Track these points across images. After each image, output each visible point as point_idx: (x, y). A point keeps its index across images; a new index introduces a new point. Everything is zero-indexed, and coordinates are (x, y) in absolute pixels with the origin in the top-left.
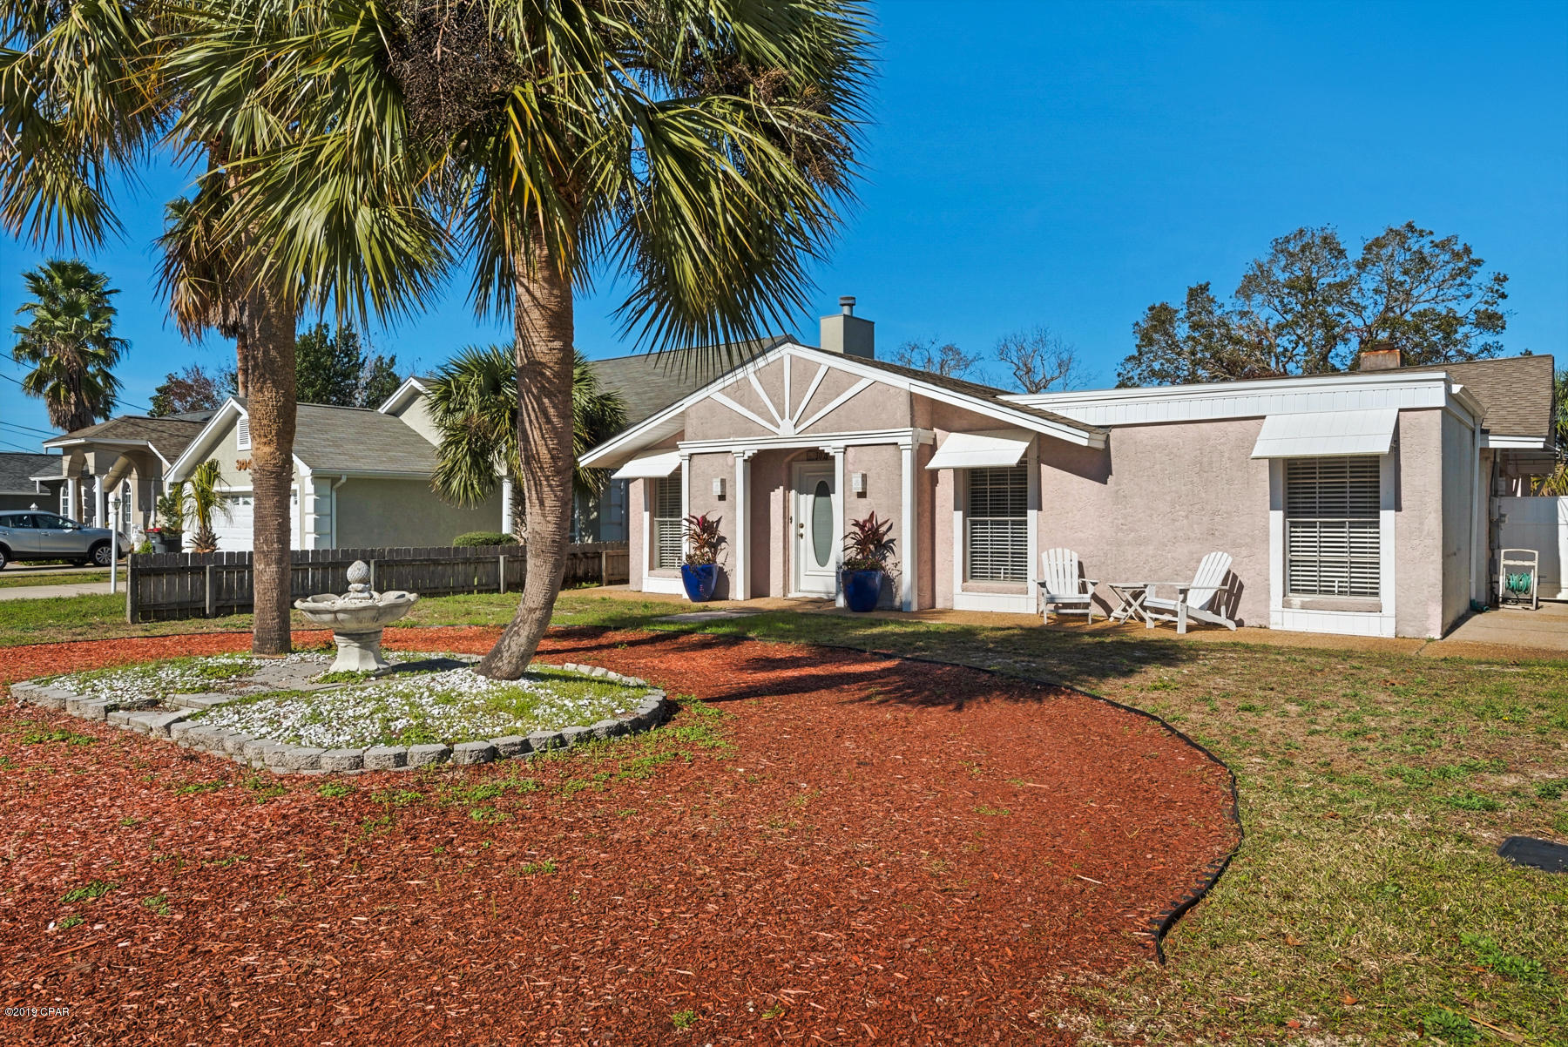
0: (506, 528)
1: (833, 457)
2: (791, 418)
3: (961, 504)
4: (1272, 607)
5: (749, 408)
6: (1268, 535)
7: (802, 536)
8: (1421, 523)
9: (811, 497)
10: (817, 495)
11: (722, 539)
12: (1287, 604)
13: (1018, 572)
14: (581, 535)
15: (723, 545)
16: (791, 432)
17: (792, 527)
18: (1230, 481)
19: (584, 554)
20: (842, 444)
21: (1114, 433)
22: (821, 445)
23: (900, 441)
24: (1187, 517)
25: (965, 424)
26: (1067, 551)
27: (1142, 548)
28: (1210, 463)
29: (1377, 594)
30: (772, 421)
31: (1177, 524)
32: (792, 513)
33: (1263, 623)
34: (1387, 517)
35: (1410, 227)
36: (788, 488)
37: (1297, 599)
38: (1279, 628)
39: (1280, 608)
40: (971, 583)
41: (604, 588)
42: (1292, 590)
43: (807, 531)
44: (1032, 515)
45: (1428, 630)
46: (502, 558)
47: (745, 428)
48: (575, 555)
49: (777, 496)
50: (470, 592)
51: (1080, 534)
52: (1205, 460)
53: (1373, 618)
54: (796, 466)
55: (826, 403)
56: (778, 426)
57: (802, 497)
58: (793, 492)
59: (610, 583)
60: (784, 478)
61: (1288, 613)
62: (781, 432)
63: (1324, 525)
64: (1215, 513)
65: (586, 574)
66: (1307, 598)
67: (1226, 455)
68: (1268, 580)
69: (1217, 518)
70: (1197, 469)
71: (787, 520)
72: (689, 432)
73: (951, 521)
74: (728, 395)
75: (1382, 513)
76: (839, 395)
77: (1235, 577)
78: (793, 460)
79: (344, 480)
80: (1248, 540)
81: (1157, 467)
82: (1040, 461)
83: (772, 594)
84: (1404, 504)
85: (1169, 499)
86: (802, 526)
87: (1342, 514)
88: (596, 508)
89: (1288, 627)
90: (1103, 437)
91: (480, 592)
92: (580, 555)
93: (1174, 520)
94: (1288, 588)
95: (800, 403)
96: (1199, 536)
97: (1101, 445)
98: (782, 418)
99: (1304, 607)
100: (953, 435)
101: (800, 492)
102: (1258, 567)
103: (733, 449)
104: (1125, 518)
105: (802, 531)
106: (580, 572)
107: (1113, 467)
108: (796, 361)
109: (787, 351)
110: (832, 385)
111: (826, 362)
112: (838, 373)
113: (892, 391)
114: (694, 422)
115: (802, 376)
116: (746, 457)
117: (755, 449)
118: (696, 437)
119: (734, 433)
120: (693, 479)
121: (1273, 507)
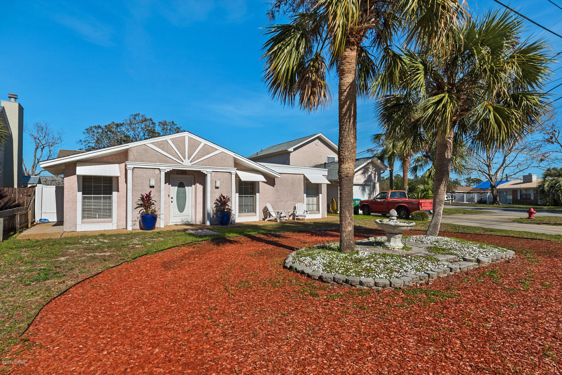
1: (207, 175)
2: (189, 159)
3: (238, 191)
5: (167, 152)
6: (304, 199)
7: (172, 202)
9: (177, 187)
10: (179, 187)
11: (153, 203)
16: (190, 164)
17: (169, 199)
18: (297, 187)
22: (202, 170)
24: (290, 195)
27: (282, 203)
28: (294, 183)
29: (319, 210)
32: (169, 194)
35: (173, 122)
36: (169, 184)
40: (241, 214)
43: (175, 200)
44: (257, 194)
45: (325, 216)
47: (165, 160)
51: (269, 199)
53: (320, 215)
54: (171, 176)
55: (203, 156)
56: (183, 162)
57: (173, 187)
58: (171, 185)
60: (168, 180)
61: (307, 215)
62: (184, 164)
63: (311, 197)
67: (297, 182)
70: (292, 184)
71: (168, 196)
72: (131, 157)
74: (155, 145)
75: (319, 194)
76: (208, 154)
78: (170, 173)
80: (300, 200)
81: (285, 183)
84: (322, 192)
85: (287, 191)
86: (173, 198)
95: (192, 155)
96: (292, 199)
98: (185, 159)
99: (310, 213)
103: (160, 168)
104: (278, 195)
105: (172, 200)
107: (276, 183)
108: (190, 139)
109: (186, 135)
110: (206, 150)
111: (204, 142)
112: (208, 147)
113: (228, 155)
114: (135, 154)
115: (194, 145)
116: (166, 171)
117: (171, 169)
118: (136, 160)
119: (160, 161)
120: (134, 178)
121: (304, 193)
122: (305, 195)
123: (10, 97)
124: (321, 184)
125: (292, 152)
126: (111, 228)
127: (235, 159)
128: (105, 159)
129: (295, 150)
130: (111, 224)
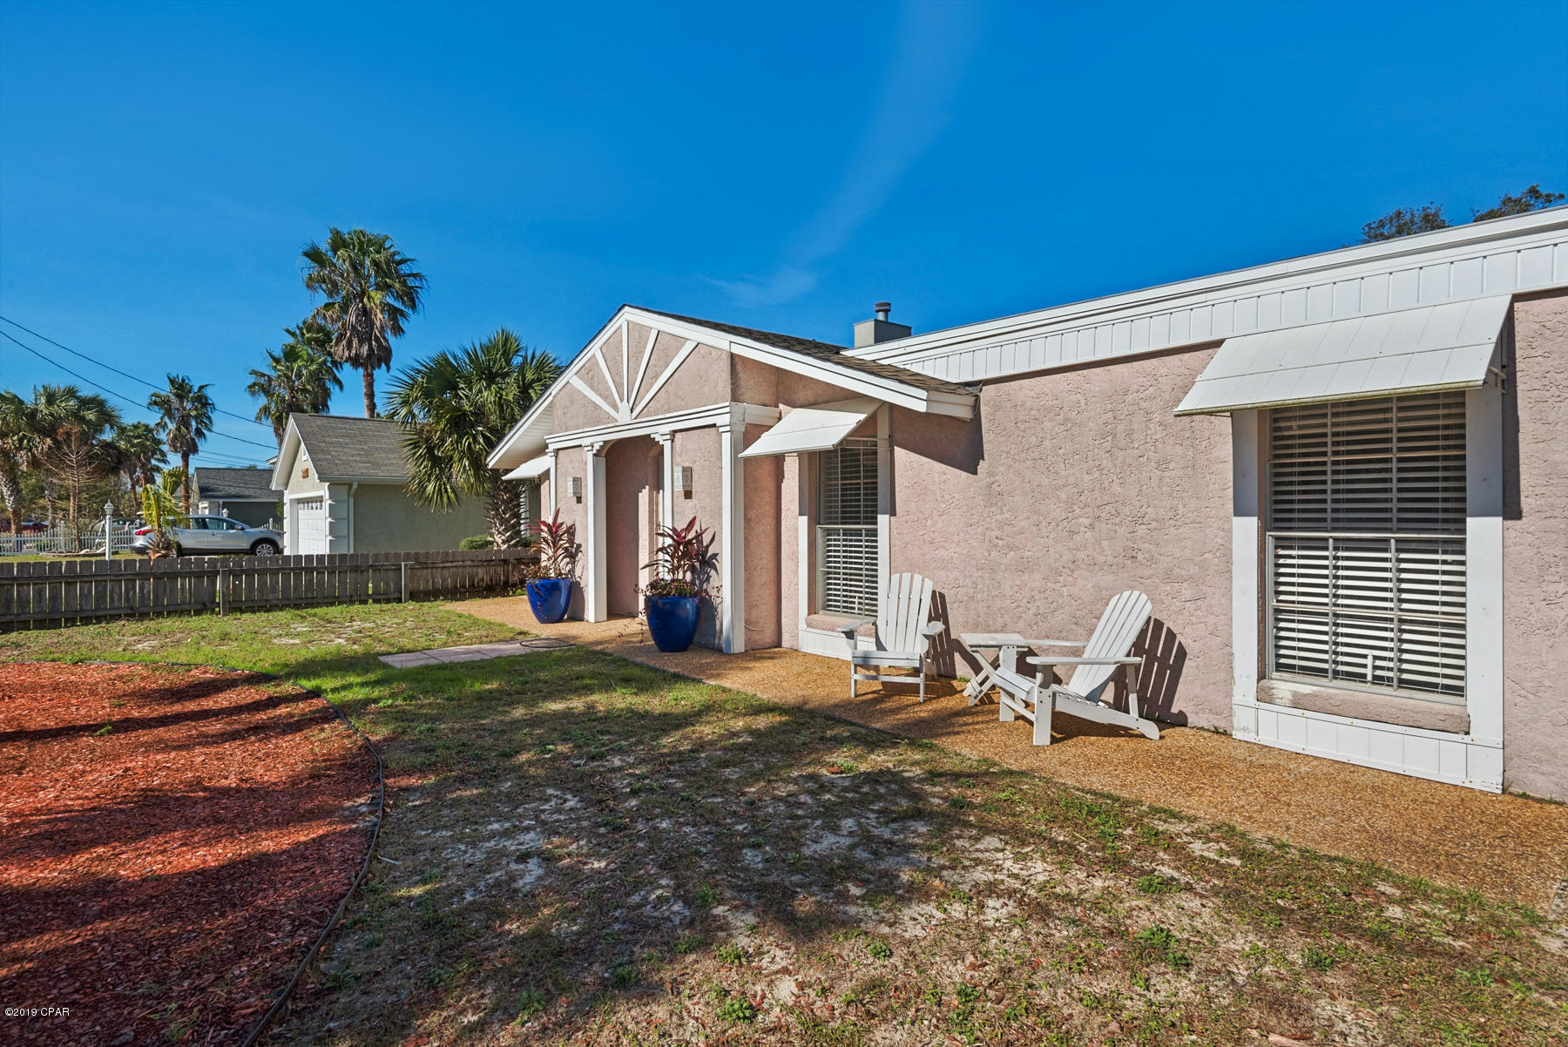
1: (664, 447)
2: (629, 400)
3: (806, 506)
4: (1237, 697)
5: (596, 392)
6: (1229, 562)
11: (579, 548)
12: (1264, 696)
13: (868, 601)
16: (628, 417)
18: (1162, 465)
20: (667, 429)
21: (987, 393)
22: (651, 432)
23: (719, 421)
27: (1025, 577)
29: (1459, 691)
30: (614, 405)
31: (1078, 538)
33: (1222, 724)
34: (1483, 531)
37: (1284, 687)
38: (1249, 736)
39: (1252, 700)
42: (1280, 667)
44: (883, 521)
47: (593, 416)
49: (643, 498)
51: (942, 552)
52: (1121, 427)
53: (1452, 745)
55: (656, 377)
56: (618, 411)
60: (650, 476)
61: (1267, 713)
62: (621, 420)
63: (1340, 544)
64: (1138, 520)
66: (1306, 687)
67: (1157, 417)
68: (1229, 645)
69: (1142, 530)
72: (556, 423)
73: (796, 529)
74: (581, 378)
75: (1471, 522)
76: (666, 367)
77: (1171, 636)
79: (355, 486)
80: (1194, 570)
81: (1047, 443)
82: (892, 442)
84: (1526, 504)
85: (1063, 496)
87: (1383, 523)
89: (1266, 739)
90: (971, 400)
91: (376, 601)
93: (1072, 533)
94: (1271, 660)
95: (635, 382)
96: (1110, 560)
97: (964, 413)
98: (622, 400)
99: (1298, 703)
100: (799, 411)
102: (1211, 619)
104: (1000, 528)
107: (986, 446)
108: (630, 328)
109: (625, 316)
110: (662, 354)
111: (656, 323)
112: (666, 337)
113: (715, 352)
114: (559, 412)
115: (637, 345)
116: (595, 450)
117: (601, 441)
118: (560, 429)
119: (586, 423)
120: (559, 478)
121: (1238, 512)
122: (1247, 527)
123: (877, 312)
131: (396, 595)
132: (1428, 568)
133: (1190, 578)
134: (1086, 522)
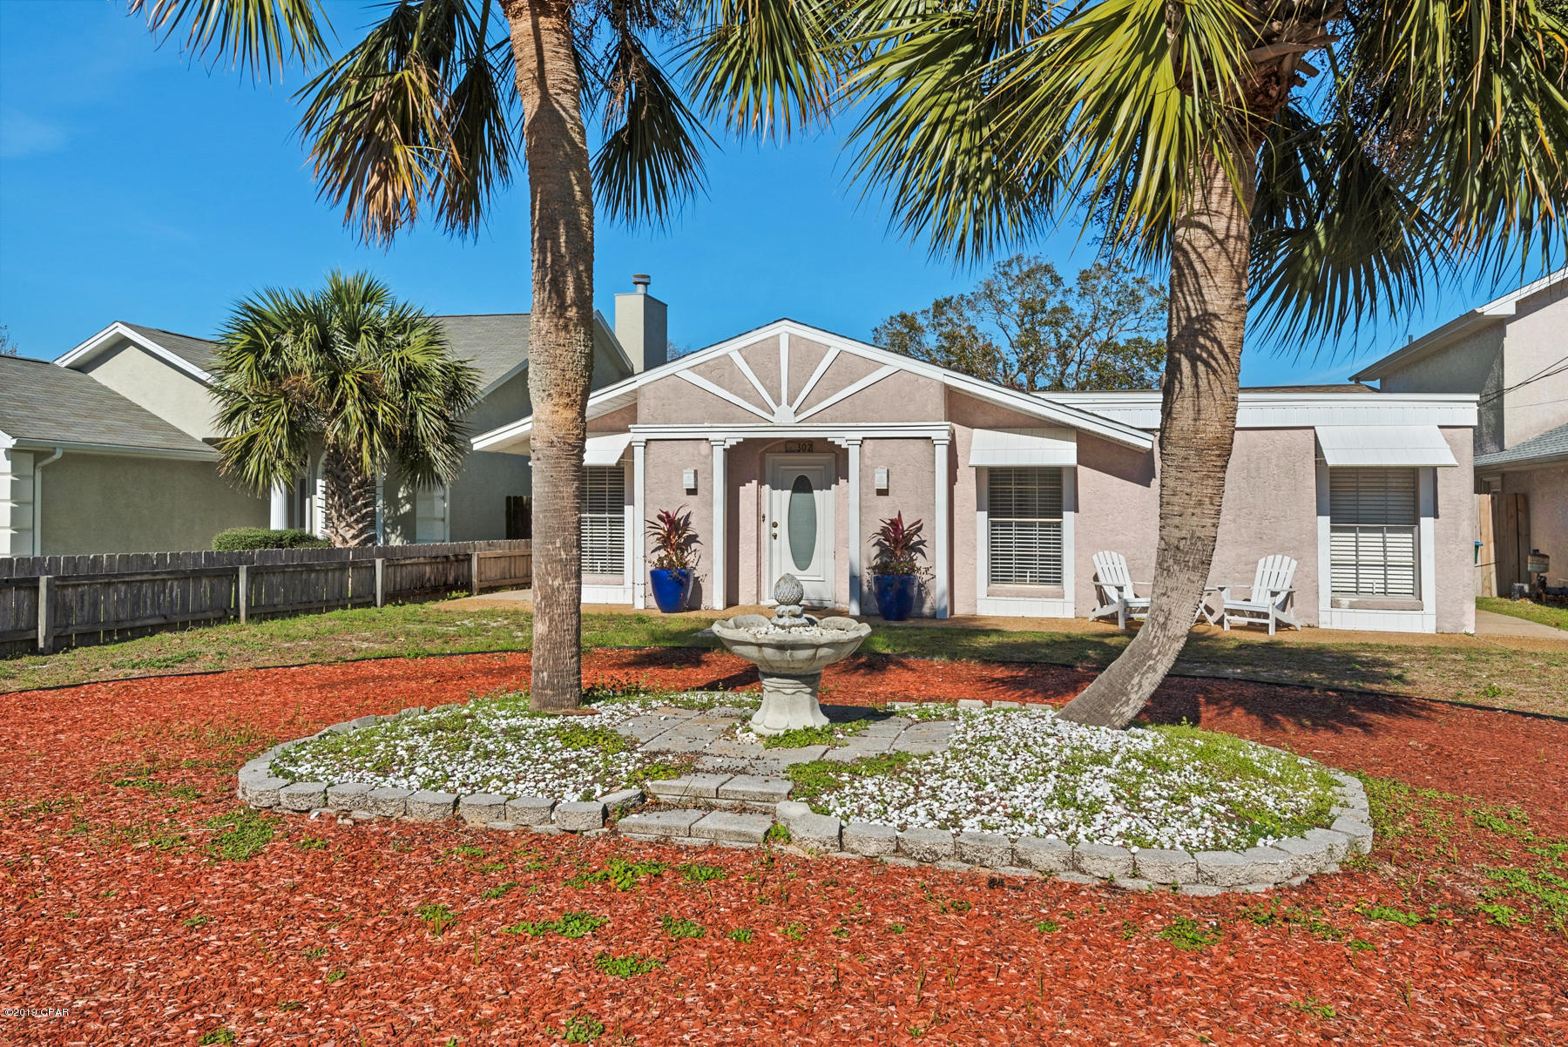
0: (277, 522)
1: (847, 450)
2: (790, 404)
3: (985, 503)
4: (1321, 610)
5: (730, 390)
6: (1317, 537)
7: (775, 536)
8: (1457, 529)
9: (789, 492)
10: (794, 491)
11: (693, 538)
12: (1335, 604)
13: (1052, 574)
14: (385, 532)
15: (694, 546)
16: (793, 420)
17: (766, 526)
18: (1277, 488)
19: (456, 556)
20: (860, 436)
22: (830, 436)
23: (933, 435)
24: (1234, 521)
25: (990, 420)
26: (1107, 552)
28: (1258, 469)
29: (1419, 594)
30: (764, 406)
32: (766, 511)
33: (1312, 622)
34: (1426, 523)
36: (761, 483)
37: (1345, 601)
38: (1328, 626)
39: (1329, 608)
40: (997, 586)
41: (475, 598)
42: (1333, 592)
43: (783, 531)
44: (1068, 517)
45: (1463, 626)
46: (379, 562)
47: (727, 413)
48: (447, 557)
49: (748, 491)
50: (344, 607)
52: (1254, 465)
53: (1416, 616)
54: (770, 458)
55: (836, 390)
57: (776, 493)
58: (767, 487)
59: (483, 591)
60: (758, 472)
61: (1340, 613)
62: (776, 420)
63: (1363, 530)
64: (1263, 517)
65: (456, 581)
67: (1274, 462)
68: (1316, 581)
69: (1266, 523)
70: (1244, 474)
71: (760, 518)
72: (642, 412)
73: (975, 521)
74: (701, 374)
75: (1422, 520)
76: (852, 382)
78: (766, 451)
79: (58, 455)
80: (1294, 544)
83: (742, 601)
84: (1440, 511)
86: (775, 525)
88: (408, 499)
89: (1336, 626)
91: (354, 606)
92: (452, 558)
95: (800, 389)
96: (1246, 539)
98: (778, 403)
99: (1353, 606)
100: (976, 431)
101: (774, 488)
102: (1304, 569)
103: (711, 436)
105: (775, 530)
106: (451, 579)
107: (1158, 470)
108: (794, 341)
109: (784, 329)
110: (845, 371)
111: (836, 344)
112: (852, 358)
113: (921, 380)
114: (652, 402)
115: (805, 357)
116: (727, 446)
117: (740, 437)
118: (654, 420)
119: (712, 418)
120: (650, 468)
121: (1319, 513)
122: (1325, 522)
123: (636, 283)
124: (1434, 469)
125: (1511, 319)
126: (621, 601)
127: (951, 393)
128: (609, 421)
129: (1526, 307)
130: (620, 589)
131: (369, 599)
132: (1400, 542)
133: (1294, 548)
134: (1231, 518)
